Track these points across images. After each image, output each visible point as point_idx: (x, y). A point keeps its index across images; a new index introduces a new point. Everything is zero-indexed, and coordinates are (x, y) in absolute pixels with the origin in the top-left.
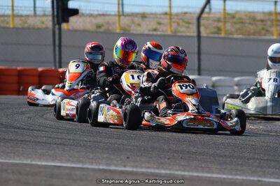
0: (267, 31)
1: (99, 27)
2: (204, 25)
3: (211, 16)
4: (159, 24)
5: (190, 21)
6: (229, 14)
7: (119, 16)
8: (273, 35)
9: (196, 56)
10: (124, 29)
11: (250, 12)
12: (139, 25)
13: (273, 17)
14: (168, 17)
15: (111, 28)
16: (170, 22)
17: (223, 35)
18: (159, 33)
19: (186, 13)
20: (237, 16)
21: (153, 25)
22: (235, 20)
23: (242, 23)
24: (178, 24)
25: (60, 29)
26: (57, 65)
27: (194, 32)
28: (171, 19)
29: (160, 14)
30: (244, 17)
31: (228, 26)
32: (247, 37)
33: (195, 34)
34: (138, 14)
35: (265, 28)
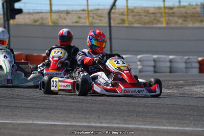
0: (158, 21)
1: (35, 21)
3: (117, 11)
4: (80, 18)
5: (103, 15)
6: (130, 9)
7: (51, 13)
8: (163, 24)
10: (54, 22)
11: (145, 8)
12: (65, 19)
13: (163, 10)
15: (44, 22)
16: (89, 16)
17: (127, 25)
18: (80, 25)
19: (98, 9)
20: (136, 11)
21: (75, 19)
22: (133, 14)
23: (139, 15)
24: (93, 18)
25: (8, 24)
27: (105, 23)
28: (88, 14)
29: (79, 11)
30: (140, 11)
31: (130, 18)
32: (145, 26)
33: (107, 25)
34: (64, 11)
35: (157, 18)
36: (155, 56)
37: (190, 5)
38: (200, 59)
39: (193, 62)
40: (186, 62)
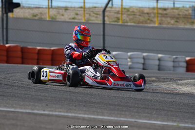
0: (152, 21)
1: (35, 16)
2: (107, 16)
3: (113, 9)
4: (77, 14)
5: (98, 13)
6: (125, 9)
7: (49, 8)
8: (155, 24)
9: (102, 37)
10: (52, 18)
11: (140, 8)
12: (63, 15)
13: (156, 11)
14: (83, 9)
15: (43, 17)
16: (84, 14)
17: (120, 23)
18: (76, 21)
19: (95, 7)
20: (131, 10)
21: (72, 15)
22: (129, 13)
23: (134, 15)
24: (90, 15)
25: (7, 17)
26: (5, 42)
27: (100, 21)
28: (84, 11)
30: (136, 11)
31: (125, 17)
32: (138, 25)
33: (102, 22)
34: (62, 7)
35: (150, 18)
36: (145, 54)
37: (183, 7)
38: (188, 59)
39: (181, 62)
40: (174, 61)
